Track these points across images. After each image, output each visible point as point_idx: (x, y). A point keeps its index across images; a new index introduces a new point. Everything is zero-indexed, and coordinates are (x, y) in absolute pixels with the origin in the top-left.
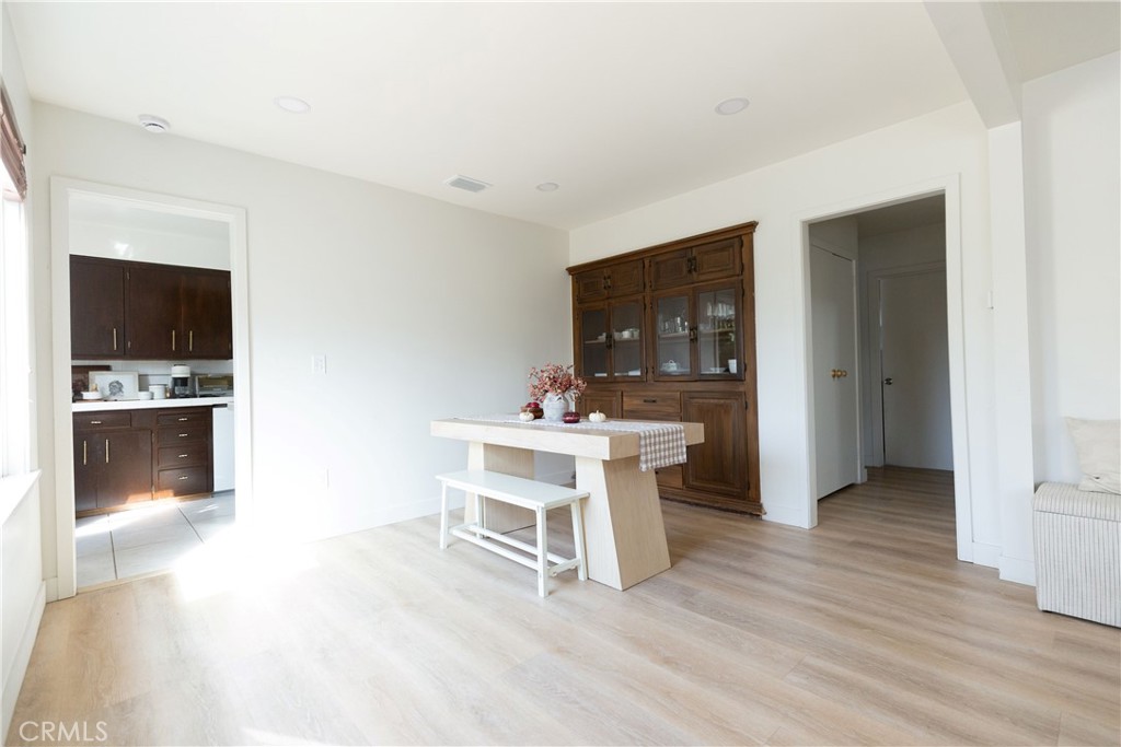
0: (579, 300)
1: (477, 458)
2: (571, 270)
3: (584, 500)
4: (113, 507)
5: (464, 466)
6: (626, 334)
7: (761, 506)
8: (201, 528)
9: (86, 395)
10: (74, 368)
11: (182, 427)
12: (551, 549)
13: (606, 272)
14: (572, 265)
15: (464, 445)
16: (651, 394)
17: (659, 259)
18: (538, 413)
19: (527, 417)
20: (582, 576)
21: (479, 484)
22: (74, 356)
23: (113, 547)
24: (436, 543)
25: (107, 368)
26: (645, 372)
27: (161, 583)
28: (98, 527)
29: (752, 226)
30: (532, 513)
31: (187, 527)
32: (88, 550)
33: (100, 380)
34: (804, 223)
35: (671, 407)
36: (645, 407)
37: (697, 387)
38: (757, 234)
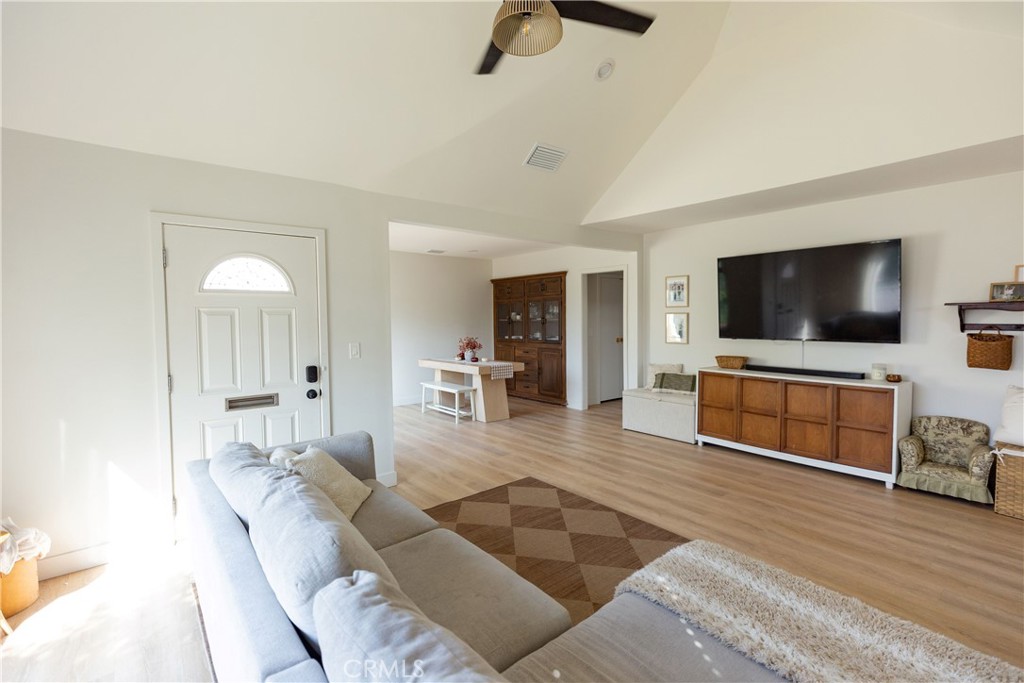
0: (497, 297)
1: (438, 376)
2: (493, 281)
3: (475, 390)
5: (433, 380)
6: (518, 317)
7: (566, 401)
12: (461, 408)
13: (508, 285)
14: (494, 278)
15: (434, 370)
16: (527, 349)
17: (531, 281)
18: (463, 358)
19: (457, 359)
20: (474, 419)
21: (438, 386)
26: (524, 338)
29: (565, 273)
30: (454, 394)
34: (583, 275)
35: (534, 355)
36: (524, 355)
37: (544, 346)
38: (567, 277)
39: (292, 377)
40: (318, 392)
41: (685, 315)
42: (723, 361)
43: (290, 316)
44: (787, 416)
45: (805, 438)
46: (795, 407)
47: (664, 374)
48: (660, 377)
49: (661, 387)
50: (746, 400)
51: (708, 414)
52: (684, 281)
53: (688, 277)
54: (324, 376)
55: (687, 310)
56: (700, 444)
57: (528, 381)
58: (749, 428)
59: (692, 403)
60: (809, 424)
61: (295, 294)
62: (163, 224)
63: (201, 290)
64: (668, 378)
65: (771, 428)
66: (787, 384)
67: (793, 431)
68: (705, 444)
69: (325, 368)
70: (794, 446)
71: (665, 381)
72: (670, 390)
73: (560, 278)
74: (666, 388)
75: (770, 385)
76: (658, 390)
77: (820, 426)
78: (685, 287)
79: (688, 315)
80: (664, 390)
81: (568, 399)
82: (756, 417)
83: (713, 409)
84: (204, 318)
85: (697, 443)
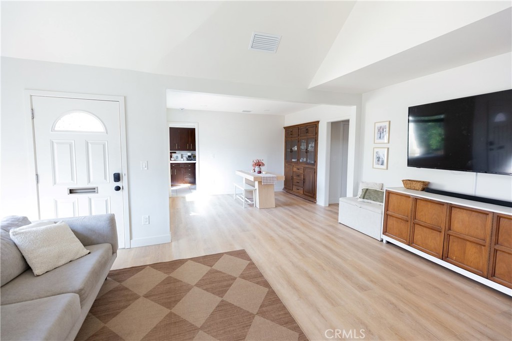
0: (286, 137)
2: (285, 128)
4: (177, 184)
7: (316, 200)
8: (192, 191)
9: (172, 159)
10: (171, 153)
11: (190, 168)
13: (292, 130)
14: (285, 126)
16: (298, 167)
17: (301, 128)
22: (171, 150)
23: (176, 191)
24: (233, 198)
25: (175, 153)
26: (298, 161)
27: (184, 198)
28: (174, 188)
29: (318, 122)
31: (190, 189)
32: (173, 191)
33: (174, 155)
34: (328, 123)
35: (301, 171)
36: (297, 171)
37: (307, 166)
38: (319, 124)
39: (105, 178)
40: (121, 188)
41: (386, 149)
42: (408, 183)
43: (104, 146)
44: (450, 232)
45: (464, 253)
46: (457, 226)
47: (367, 189)
48: (364, 191)
49: (364, 198)
50: (418, 215)
51: (391, 221)
52: (387, 124)
53: (390, 122)
54: (124, 179)
55: (388, 146)
56: (384, 242)
57: (298, 186)
58: (418, 237)
59: (380, 213)
60: (468, 243)
61: (107, 133)
62: (31, 96)
63: (53, 130)
64: (369, 193)
65: (437, 240)
66: (452, 207)
67: (455, 247)
68: (388, 242)
69: (125, 175)
70: (454, 258)
71: (368, 194)
72: (369, 201)
73: (315, 125)
74: (367, 199)
75: (437, 207)
76: (362, 200)
77: (478, 246)
78: (387, 129)
79: (388, 149)
80: (365, 200)
81: (317, 199)
82: (425, 229)
83: (395, 218)
84: (55, 145)
85: (382, 241)
